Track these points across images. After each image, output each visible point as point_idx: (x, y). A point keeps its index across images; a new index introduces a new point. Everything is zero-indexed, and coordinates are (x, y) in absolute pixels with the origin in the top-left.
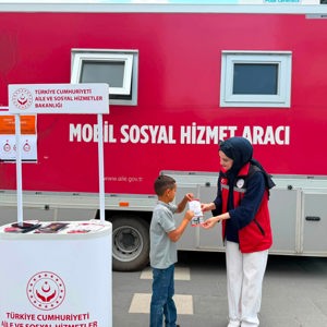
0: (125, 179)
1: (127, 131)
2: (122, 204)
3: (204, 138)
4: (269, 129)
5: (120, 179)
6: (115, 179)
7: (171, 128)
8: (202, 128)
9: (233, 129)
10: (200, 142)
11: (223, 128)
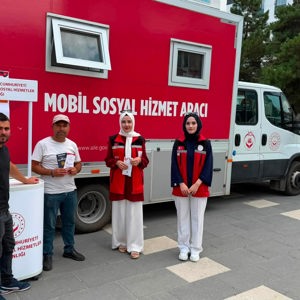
0: (96, 148)
1: (99, 102)
2: (93, 172)
3: (157, 111)
4: (197, 104)
5: (92, 149)
6: (87, 148)
7: (134, 101)
8: (155, 102)
9: (176, 104)
10: (154, 114)
11: (170, 103)
